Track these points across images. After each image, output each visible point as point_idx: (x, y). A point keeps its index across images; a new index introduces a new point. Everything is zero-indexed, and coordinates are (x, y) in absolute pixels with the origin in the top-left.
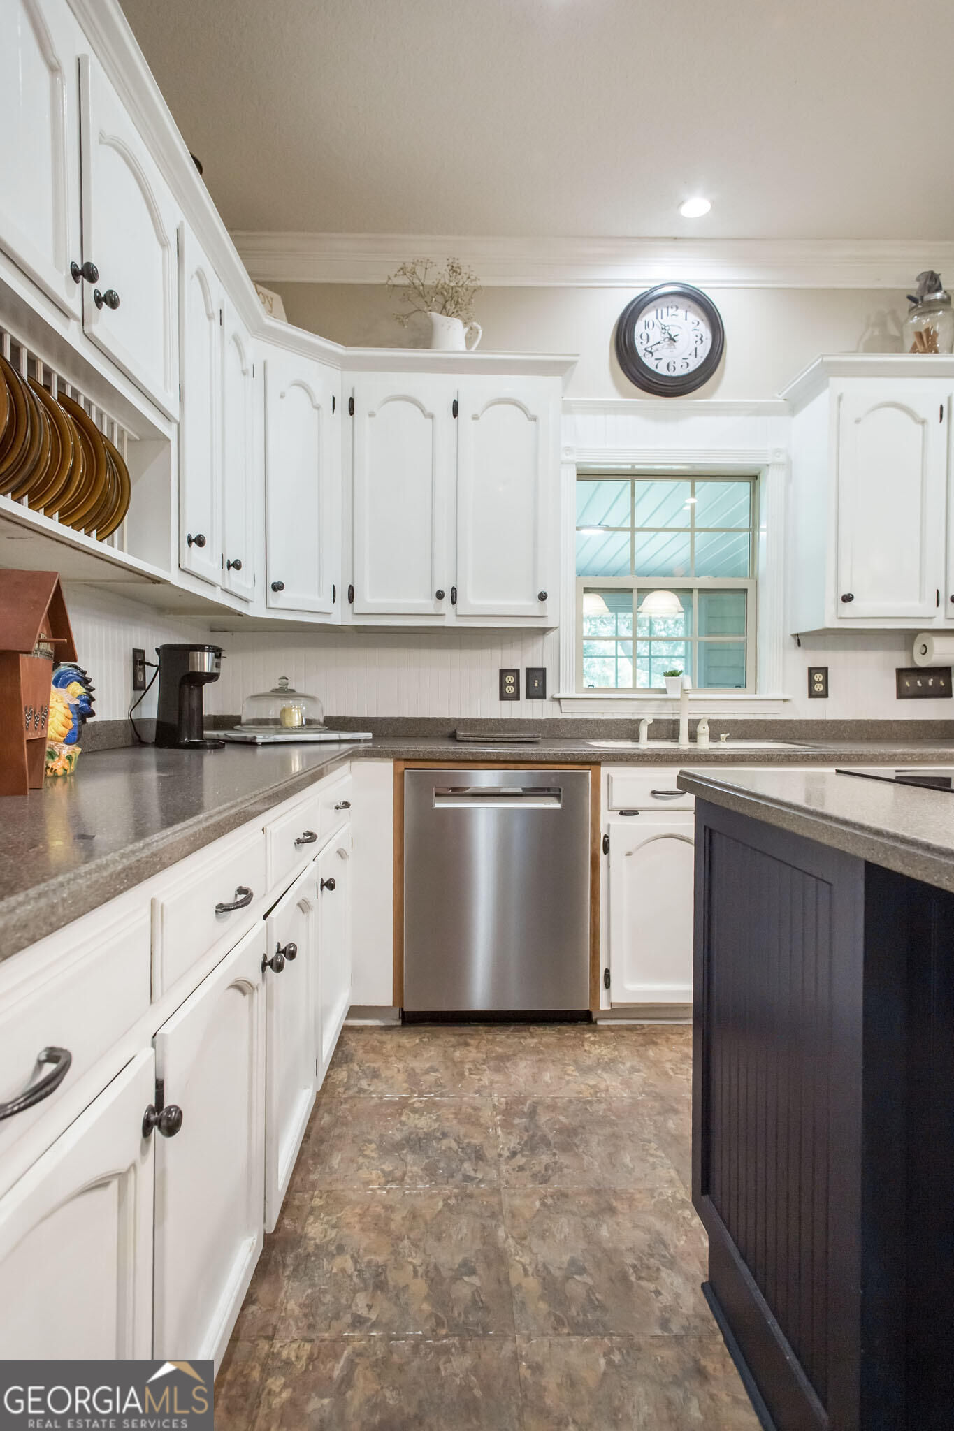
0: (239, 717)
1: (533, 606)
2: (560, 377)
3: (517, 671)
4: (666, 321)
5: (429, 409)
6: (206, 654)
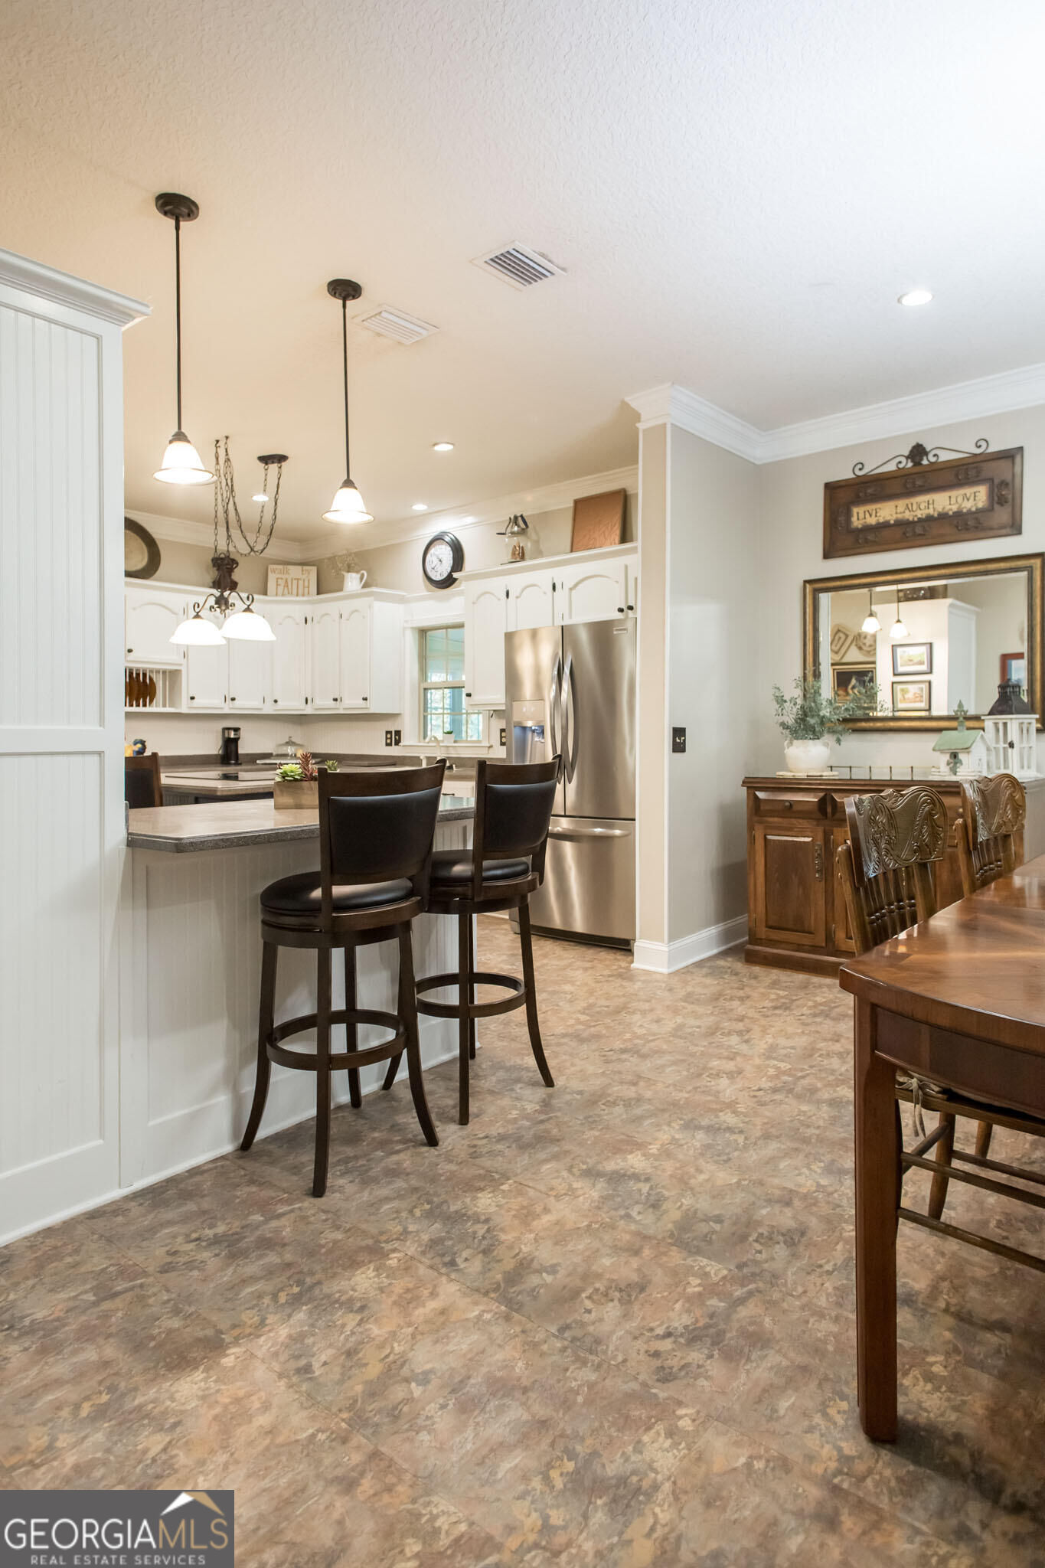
3: (390, 732)
4: (438, 553)
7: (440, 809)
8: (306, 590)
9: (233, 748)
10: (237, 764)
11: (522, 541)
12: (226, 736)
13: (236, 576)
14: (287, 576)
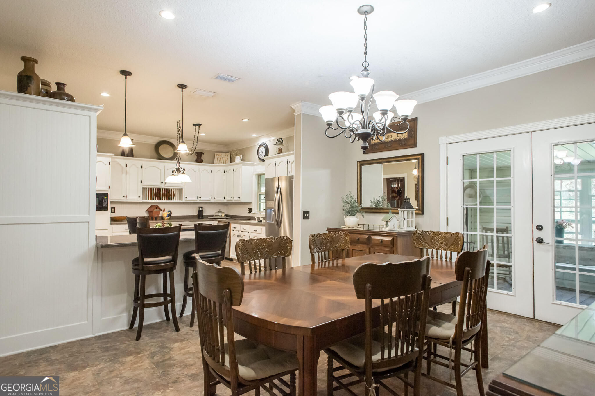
0: (214, 215)
3: (250, 209)
4: (262, 149)
7: (180, 238)
8: (227, 161)
9: (201, 213)
10: (202, 218)
11: (281, 147)
12: (199, 209)
13: (203, 158)
14: (220, 157)
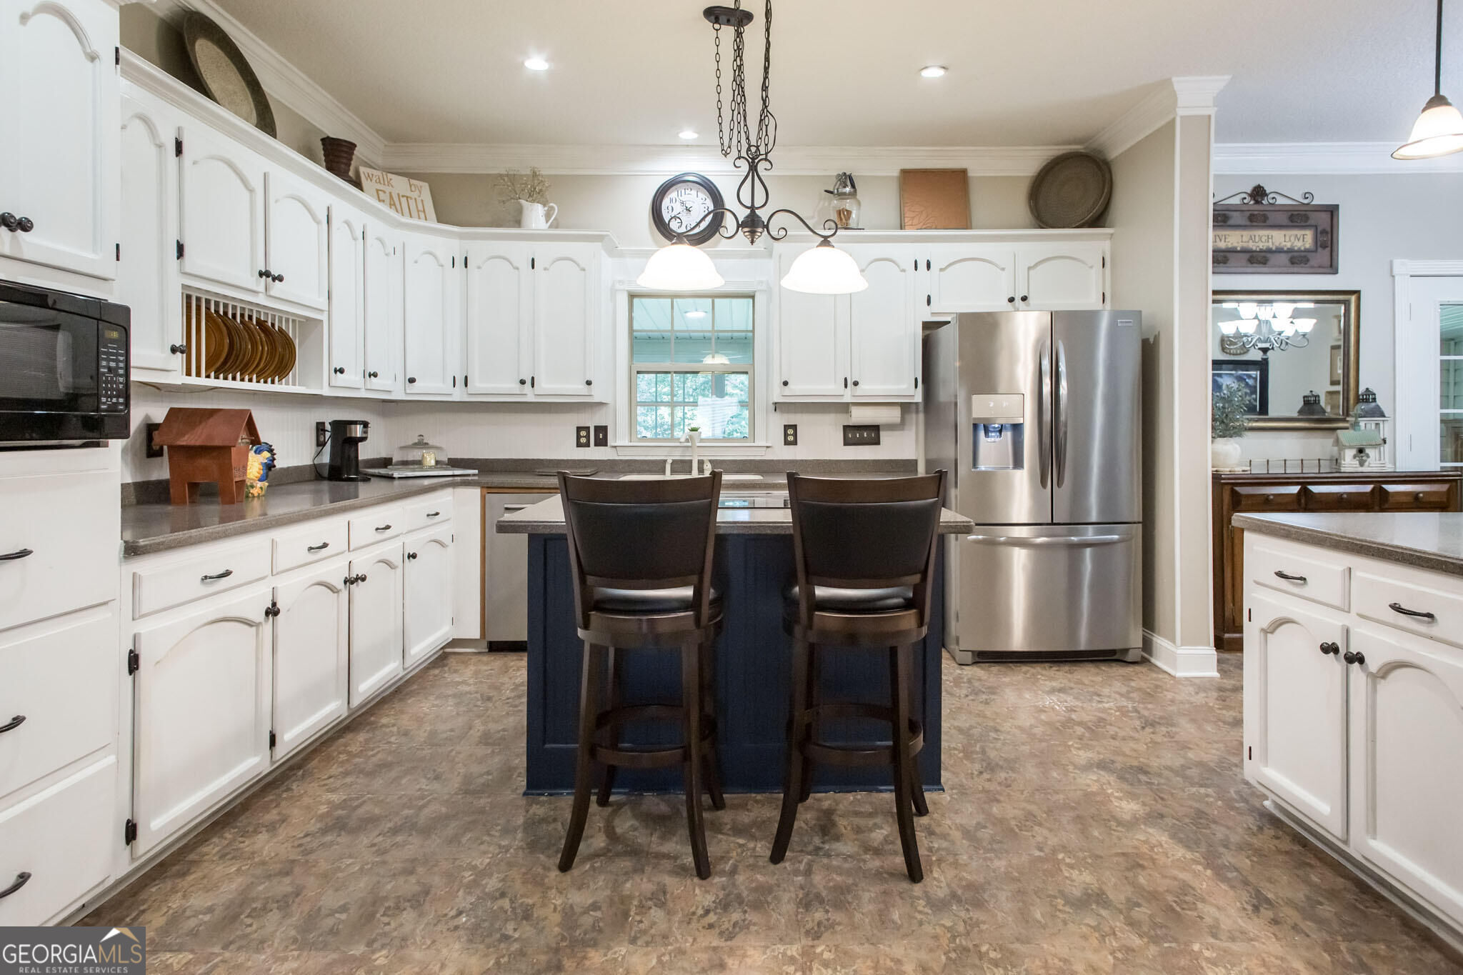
0: (391, 459)
1: (582, 389)
2: (600, 244)
3: (588, 428)
4: (684, 198)
5: (515, 264)
6: (358, 426)
8: (422, 215)
14: (389, 190)
